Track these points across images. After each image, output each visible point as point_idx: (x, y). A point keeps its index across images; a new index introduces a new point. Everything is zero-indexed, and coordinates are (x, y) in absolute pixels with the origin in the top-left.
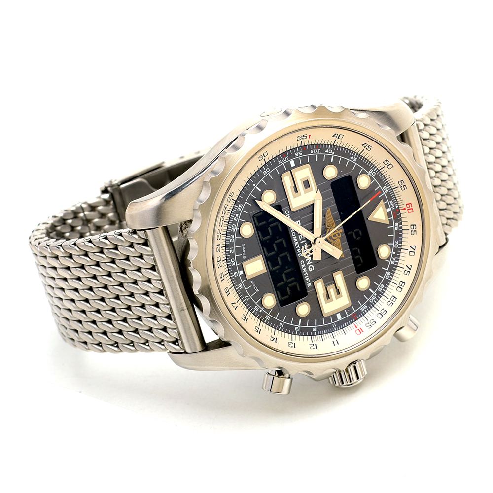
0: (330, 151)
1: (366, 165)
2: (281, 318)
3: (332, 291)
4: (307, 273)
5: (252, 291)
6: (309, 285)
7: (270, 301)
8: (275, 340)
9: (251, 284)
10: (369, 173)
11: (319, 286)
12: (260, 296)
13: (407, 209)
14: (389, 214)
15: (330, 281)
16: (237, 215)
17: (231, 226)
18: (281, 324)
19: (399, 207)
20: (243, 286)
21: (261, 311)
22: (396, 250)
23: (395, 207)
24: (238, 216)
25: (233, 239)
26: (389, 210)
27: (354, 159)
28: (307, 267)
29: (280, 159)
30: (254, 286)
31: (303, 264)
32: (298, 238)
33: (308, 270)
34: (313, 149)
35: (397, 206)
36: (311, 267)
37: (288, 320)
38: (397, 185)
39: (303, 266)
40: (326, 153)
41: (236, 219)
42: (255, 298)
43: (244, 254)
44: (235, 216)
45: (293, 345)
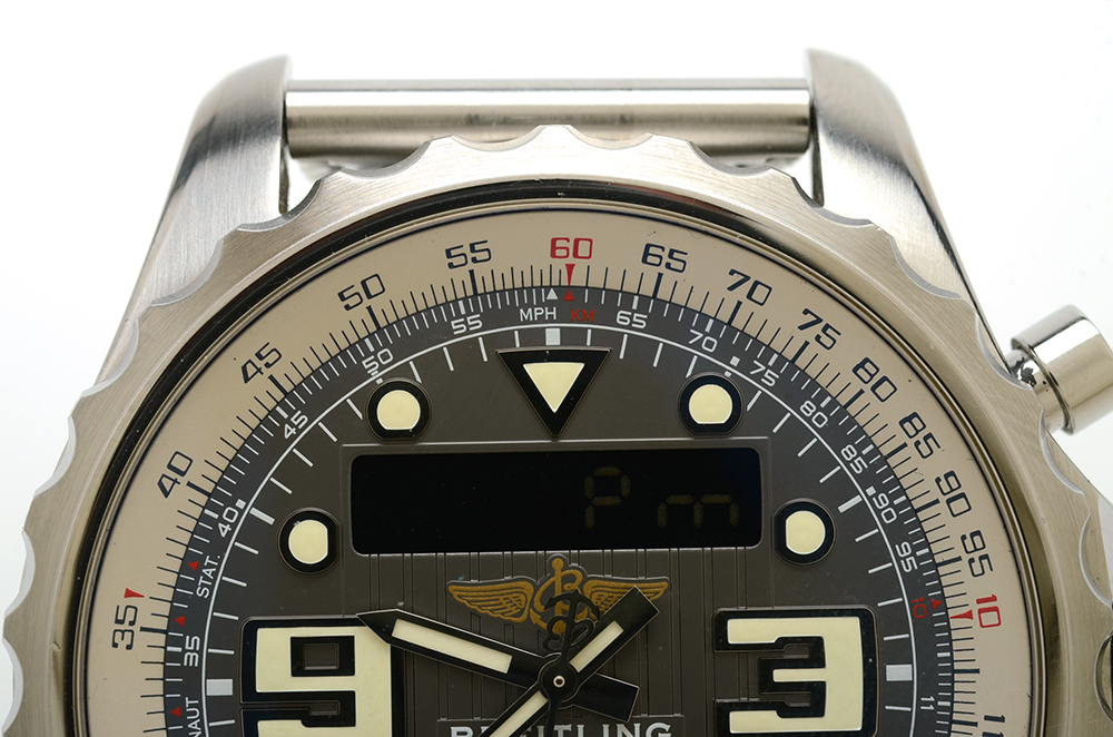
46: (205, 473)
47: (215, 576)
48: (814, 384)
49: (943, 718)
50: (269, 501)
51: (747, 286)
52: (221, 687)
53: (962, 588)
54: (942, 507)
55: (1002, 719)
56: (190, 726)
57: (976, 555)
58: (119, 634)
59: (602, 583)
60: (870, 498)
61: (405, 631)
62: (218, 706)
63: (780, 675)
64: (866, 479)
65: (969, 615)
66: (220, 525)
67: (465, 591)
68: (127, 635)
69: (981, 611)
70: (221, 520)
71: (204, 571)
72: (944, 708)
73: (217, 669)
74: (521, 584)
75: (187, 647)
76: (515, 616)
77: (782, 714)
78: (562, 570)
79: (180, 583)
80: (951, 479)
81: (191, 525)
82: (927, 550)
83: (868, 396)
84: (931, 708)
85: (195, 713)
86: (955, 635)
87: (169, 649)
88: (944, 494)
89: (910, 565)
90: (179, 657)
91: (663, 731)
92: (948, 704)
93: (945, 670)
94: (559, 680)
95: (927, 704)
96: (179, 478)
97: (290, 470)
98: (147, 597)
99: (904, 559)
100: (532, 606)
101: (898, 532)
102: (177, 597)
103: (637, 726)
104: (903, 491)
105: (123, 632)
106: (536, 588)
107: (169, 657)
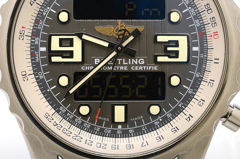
0: (46, 10)
2: (174, 103)
4: (145, 67)
5: (139, 123)
6: (155, 68)
7: (155, 109)
8: (190, 117)
9: (134, 121)
12: (147, 116)
16: (68, 114)
17: (76, 122)
18: (180, 105)
20: (132, 129)
21: (161, 120)
24: (70, 113)
25: (87, 124)
28: (139, 65)
29: (35, 60)
30: (136, 118)
31: (135, 68)
32: (110, 66)
33: (142, 65)
34: (37, 26)
36: (140, 61)
37: (179, 97)
39: (136, 68)
40: (46, 15)
41: (71, 117)
42: (147, 121)
43: (105, 119)
44: (69, 116)
45: (202, 102)
46: (40, 1)
47: (42, 24)
49: (205, 59)
50: (55, 8)
52: (43, 49)
53: (210, 30)
54: (206, 12)
55: (218, 59)
56: (36, 58)
57: (213, 23)
58: (20, 36)
59: (129, 27)
60: (190, 10)
61: (85, 37)
62: (42, 53)
63: (169, 49)
64: (189, 5)
65: (211, 36)
66: (44, 13)
67: (99, 28)
68: (22, 37)
69: (214, 35)
70: (44, 12)
71: (40, 23)
72: (205, 57)
73: (42, 45)
74: (111, 27)
75: (36, 40)
76: (110, 34)
77: (169, 58)
78: (120, 24)
79: (34, 26)
80: (208, 5)
81: (37, 13)
82: (202, 22)
84: (202, 57)
85: (37, 55)
86: (208, 41)
87: (32, 40)
88: (206, 9)
89: (198, 25)
90: (34, 42)
91: (142, 61)
92: (206, 56)
93: (205, 48)
94: (119, 48)
95: (202, 56)
96: (35, 2)
98: (27, 28)
99: (197, 23)
100: (113, 32)
101: (196, 17)
102: (34, 29)
103: (137, 59)
104: (197, 8)
105: (21, 36)
106: (114, 28)
107: (32, 42)
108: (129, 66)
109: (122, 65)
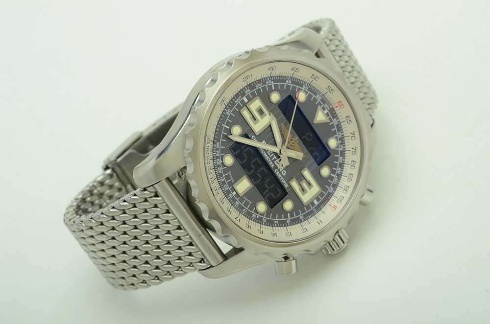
0: (270, 82)
1: (299, 83)
2: (274, 217)
3: (305, 185)
4: (282, 178)
5: (246, 204)
6: (286, 186)
7: (262, 207)
8: (275, 235)
9: (245, 200)
10: (303, 89)
11: (294, 184)
12: (254, 206)
13: (339, 106)
14: (327, 114)
15: (301, 178)
16: (218, 151)
17: (216, 161)
18: (275, 222)
19: (332, 107)
20: (239, 203)
21: (258, 217)
22: (340, 139)
23: (330, 107)
25: (220, 170)
26: (326, 111)
27: (289, 82)
28: (281, 173)
29: (235, 100)
30: (247, 200)
32: (267, 154)
33: (282, 175)
34: (256, 84)
35: (331, 107)
36: (284, 172)
37: (280, 217)
38: (326, 91)
39: (278, 173)
40: (267, 84)
41: (218, 155)
42: (251, 208)
43: (232, 179)
44: (217, 153)
45: (289, 234)
46: (274, 73)
47: (260, 86)
48: (344, 156)
50: (276, 86)
51: (353, 135)
52: (246, 100)
53: (333, 201)
54: (342, 189)
57: (340, 200)
60: (335, 177)
62: (243, 101)
64: (338, 175)
65: (331, 206)
70: (268, 81)
71: (260, 84)
72: (315, 213)
73: (248, 97)
75: (248, 90)
76: (285, 137)
80: (348, 187)
81: (265, 77)
82: (334, 192)
83: (350, 166)
86: (326, 206)
87: (246, 87)
88: (345, 188)
90: (245, 90)
93: (320, 208)
95: (314, 210)
97: (282, 86)
99: (331, 190)
101: (334, 186)
102: (254, 83)
103: (283, 169)
106: (291, 137)
107: (244, 88)
108: (276, 167)
109: (273, 161)
